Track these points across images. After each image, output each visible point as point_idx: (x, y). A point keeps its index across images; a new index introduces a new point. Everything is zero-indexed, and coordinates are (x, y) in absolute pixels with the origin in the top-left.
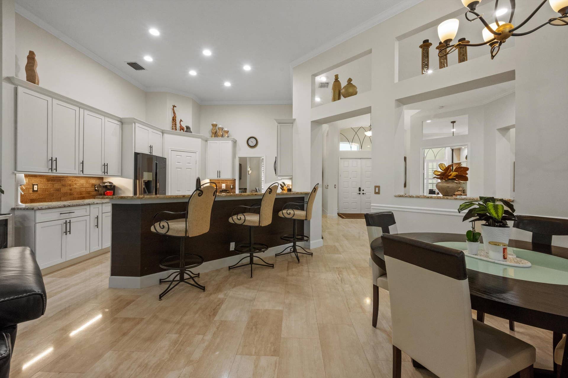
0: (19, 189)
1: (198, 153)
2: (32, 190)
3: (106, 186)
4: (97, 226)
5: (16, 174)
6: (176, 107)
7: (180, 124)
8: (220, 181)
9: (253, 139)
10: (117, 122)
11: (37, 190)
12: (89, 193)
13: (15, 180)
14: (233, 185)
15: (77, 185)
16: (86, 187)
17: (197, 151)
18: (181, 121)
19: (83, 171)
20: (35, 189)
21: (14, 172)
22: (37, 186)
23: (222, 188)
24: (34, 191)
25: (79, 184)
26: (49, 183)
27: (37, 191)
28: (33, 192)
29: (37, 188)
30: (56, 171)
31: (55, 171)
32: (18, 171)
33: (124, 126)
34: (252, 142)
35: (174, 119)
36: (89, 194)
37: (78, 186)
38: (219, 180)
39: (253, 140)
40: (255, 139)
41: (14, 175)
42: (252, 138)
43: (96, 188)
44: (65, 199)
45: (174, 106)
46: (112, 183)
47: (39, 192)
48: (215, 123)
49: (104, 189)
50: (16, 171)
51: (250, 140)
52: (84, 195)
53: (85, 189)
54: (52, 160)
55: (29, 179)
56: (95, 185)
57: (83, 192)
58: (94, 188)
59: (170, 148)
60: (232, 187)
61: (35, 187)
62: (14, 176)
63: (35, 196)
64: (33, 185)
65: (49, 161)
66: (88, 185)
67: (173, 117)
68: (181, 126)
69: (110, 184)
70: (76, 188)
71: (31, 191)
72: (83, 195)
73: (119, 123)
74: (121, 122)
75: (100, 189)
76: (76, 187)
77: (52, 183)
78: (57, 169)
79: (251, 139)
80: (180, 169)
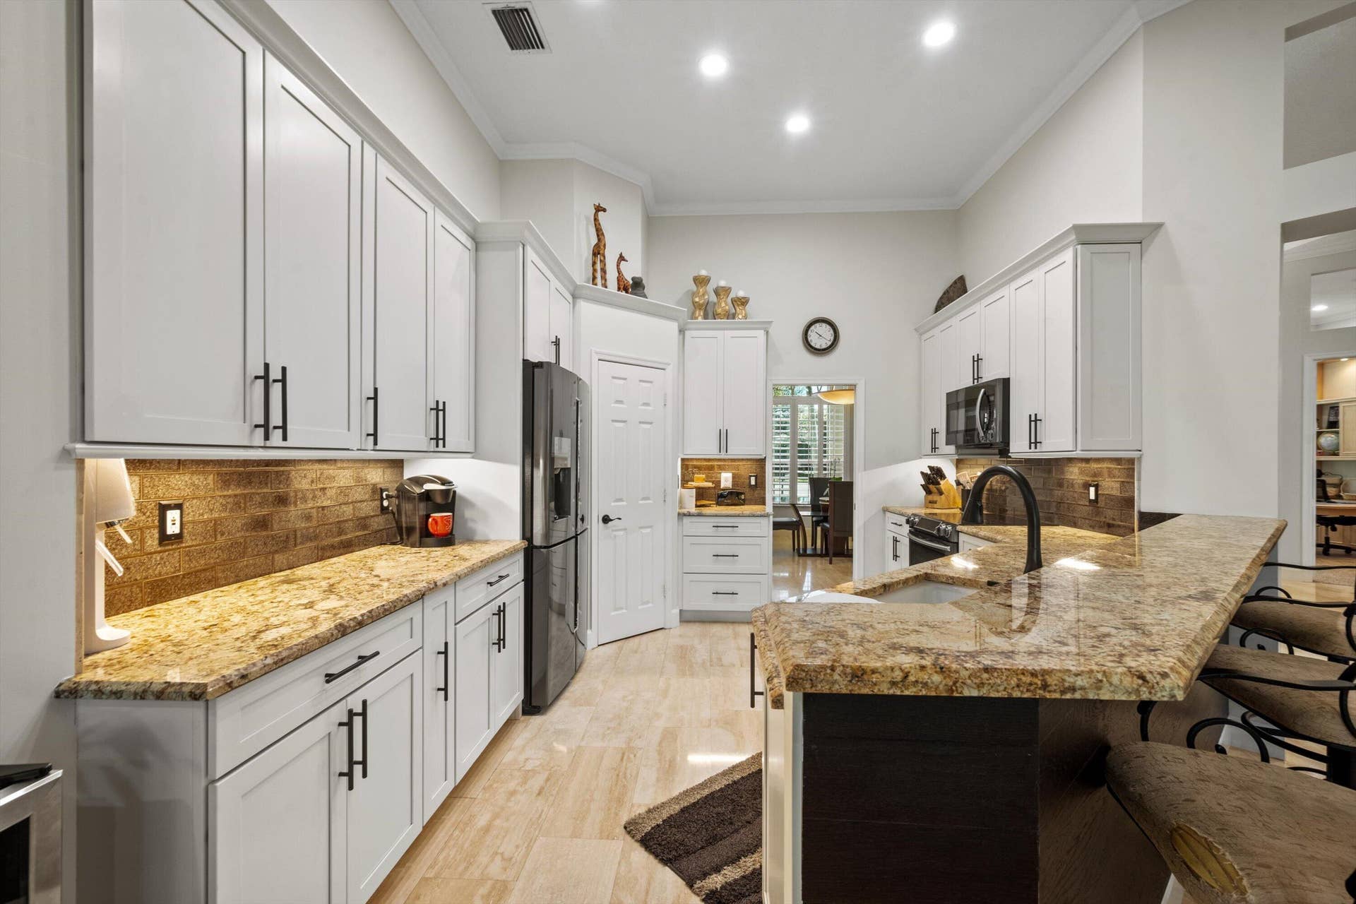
0: (100, 547)
1: (669, 369)
2: (157, 536)
3: (427, 496)
4: (445, 689)
5: (80, 463)
6: (604, 210)
7: (619, 272)
8: (716, 463)
9: (824, 325)
10: (463, 238)
11: (177, 531)
12: (362, 523)
13: (80, 501)
14: (756, 477)
15: (329, 493)
16: (355, 502)
17: (669, 364)
18: (622, 258)
19: (375, 435)
20: (172, 529)
21: (70, 446)
22: (178, 512)
23: (722, 486)
24: (164, 538)
25: (334, 491)
26: (230, 492)
27: (179, 537)
28: (161, 544)
29: (178, 522)
30: (285, 438)
31: (276, 436)
32: (96, 440)
33: (482, 254)
34: (821, 336)
35: (598, 251)
36: (365, 527)
37: (331, 499)
38: (724, 460)
39: (825, 330)
40: (828, 327)
41: (74, 466)
42: (821, 324)
43: (386, 503)
44: (288, 559)
45: (599, 209)
46: (450, 483)
47: (188, 541)
48: (703, 273)
49: (422, 508)
50: (84, 441)
51: (813, 328)
52: (349, 536)
53: (351, 507)
54: (266, 377)
55: (142, 478)
56: (382, 491)
57: (346, 521)
58: (378, 503)
59: (597, 353)
60: (753, 482)
61: (173, 515)
62: (71, 473)
63: (168, 565)
64: (163, 509)
65: (252, 382)
66: (359, 494)
67: (597, 246)
68: (620, 278)
69: (443, 484)
70: (323, 508)
71: (152, 541)
72: (346, 534)
73: (469, 244)
74: (473, 238)
75: (407, 507)
76: (325, 504)
77: (240, 495)
78: (289, 427)
79: (817, 325)
80: (621, 425)
